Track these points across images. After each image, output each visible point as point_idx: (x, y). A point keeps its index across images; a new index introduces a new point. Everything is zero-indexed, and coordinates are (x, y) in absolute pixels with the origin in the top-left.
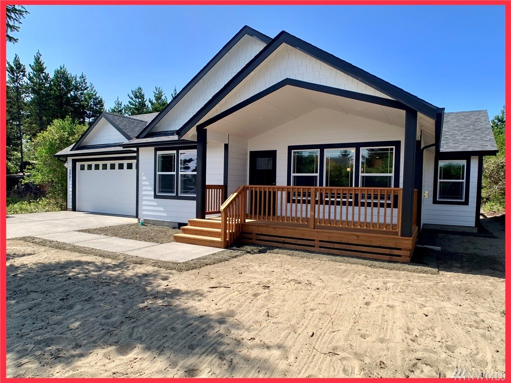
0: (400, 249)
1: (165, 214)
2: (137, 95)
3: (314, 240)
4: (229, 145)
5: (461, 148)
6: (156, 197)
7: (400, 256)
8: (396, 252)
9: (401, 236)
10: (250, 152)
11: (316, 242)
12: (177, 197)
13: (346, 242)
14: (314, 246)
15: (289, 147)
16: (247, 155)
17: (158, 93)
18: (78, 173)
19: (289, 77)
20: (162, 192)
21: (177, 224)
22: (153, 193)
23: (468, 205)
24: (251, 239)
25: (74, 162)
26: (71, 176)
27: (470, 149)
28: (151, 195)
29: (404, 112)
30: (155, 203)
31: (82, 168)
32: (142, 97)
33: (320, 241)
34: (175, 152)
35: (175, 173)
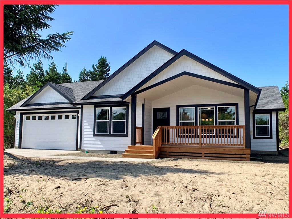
0: (245, 155)
1: (102, 146)
2: (37, 67)
3: (201, 153)
4: (145, 104)
5: (266, 107)
6: (95, 135)
7: (245, 158)
8: (243, 156)
9: (245, 148)
10: (153, 108)
11: (202, 154)
12: (110, 135)
13: (219, 153)
14: (202, 156)
15: (177, 106)
16: (151, 110)
17: (52, 66)
18: (24, 122)
19: (185, 71)
20: (99, 132)
21: (110, 152)
22: (93, 133)
23: (272, 139)
24: (166, 155)
25: (22, 115)
26: (19, 124)
27: (271, 108)
28: (92, 134)
29: (243, 90)
30: (94, 139)
31: (28, 118)
32: (40, 68)
33: (205, 153)
34: (109, 108)
35: (109, 121)
